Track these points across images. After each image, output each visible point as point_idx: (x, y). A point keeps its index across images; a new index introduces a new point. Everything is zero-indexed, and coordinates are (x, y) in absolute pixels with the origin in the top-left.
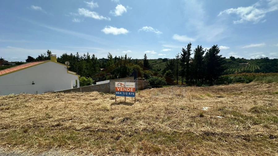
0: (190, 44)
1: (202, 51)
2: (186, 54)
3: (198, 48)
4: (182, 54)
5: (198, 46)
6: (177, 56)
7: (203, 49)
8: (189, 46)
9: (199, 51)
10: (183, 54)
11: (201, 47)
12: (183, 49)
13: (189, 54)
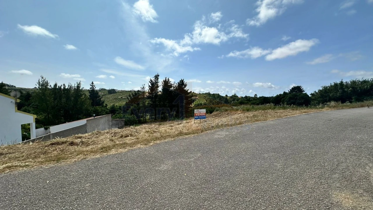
0: (158, 76)
1: (169, 83)
2: (154, 86)
3: (166, 80)
4: (149, 86)
5: (166, 78)
6: (143, 87)
7: (170, 82)
8: (157, 77)
9: (166, 83)
10: (151, 85)
11: (168, 79)
12: (151, 80)
13: (158, 87)
